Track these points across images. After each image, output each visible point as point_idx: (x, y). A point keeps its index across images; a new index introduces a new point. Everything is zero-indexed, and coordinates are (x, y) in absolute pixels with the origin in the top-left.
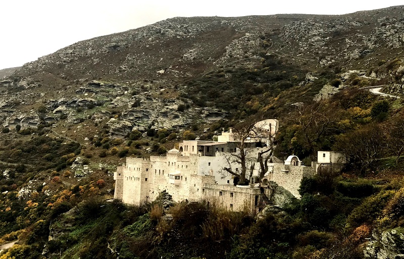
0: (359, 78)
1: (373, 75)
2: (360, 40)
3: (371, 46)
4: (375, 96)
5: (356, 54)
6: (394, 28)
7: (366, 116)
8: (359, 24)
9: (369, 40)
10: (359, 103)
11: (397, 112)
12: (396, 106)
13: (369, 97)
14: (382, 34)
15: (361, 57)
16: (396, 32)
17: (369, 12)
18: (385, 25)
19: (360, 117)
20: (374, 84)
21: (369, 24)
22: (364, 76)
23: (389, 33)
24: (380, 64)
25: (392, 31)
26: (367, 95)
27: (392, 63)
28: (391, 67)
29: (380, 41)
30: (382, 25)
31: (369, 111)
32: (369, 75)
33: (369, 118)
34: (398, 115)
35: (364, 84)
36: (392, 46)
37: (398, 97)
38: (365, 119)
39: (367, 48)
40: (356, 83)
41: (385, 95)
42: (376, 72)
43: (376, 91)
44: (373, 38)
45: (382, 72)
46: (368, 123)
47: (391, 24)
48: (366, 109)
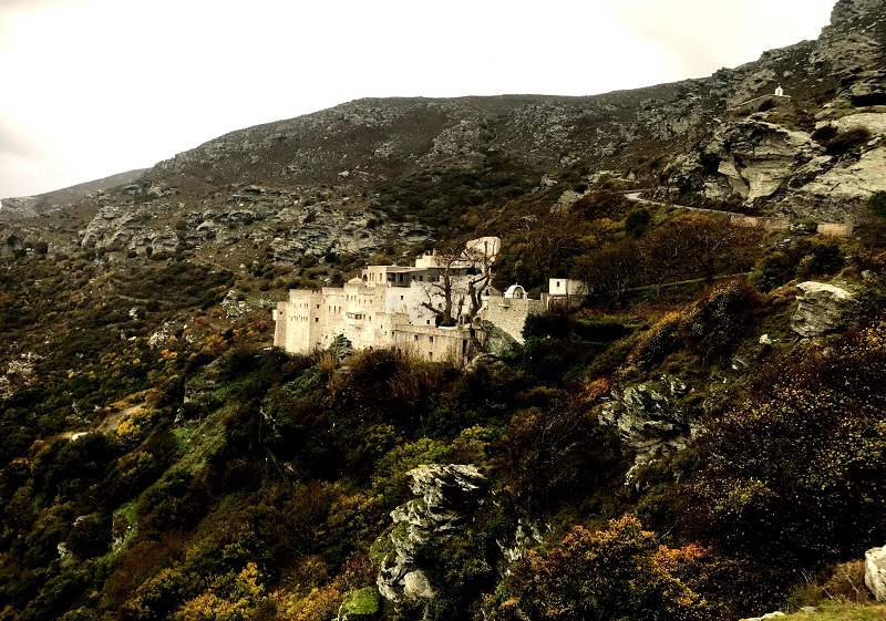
0: (612, 180)
1: (632, 176)
2: (616, 130)
3: (630, 137)
4: (632, 203)
5: (609, 149)
6: (661, 112)
7: (618, 230)
8: (614, 109)
9: (628, 130)
10: (609, 213)
11: (660, 225)
12: (659, 217)
13: (623, 204)
14: (646, 121)
15: (616, 153)
16: (664, 119)
17: (629, 92)
18: (649, 108)
19: (610, 231)
20: (631, 188)
21: (628, 108)
22: (619, 179)
23: (654, 120)
24: (641, 161)
25: (659, 117)
26: (620, 202)
27: (657, 160)
28: (655, 165)
29: (643, 130)
30: (646, 109)
31: (622, 223)
32: (625, 177)
33: (623, 233)
34: (661, 228)
35: (619, 188)
36: (658, 138)
37: (663, 205)
38: (616, 234)
39: (624, 140)
40: (608, 186)
41: (645, 202)
42: (635, 173)
43: (633, 196)
44: (633, 127)
45: (643, 173)
46: (620, 239)
47: (657, 107)
48: (619, 220)
